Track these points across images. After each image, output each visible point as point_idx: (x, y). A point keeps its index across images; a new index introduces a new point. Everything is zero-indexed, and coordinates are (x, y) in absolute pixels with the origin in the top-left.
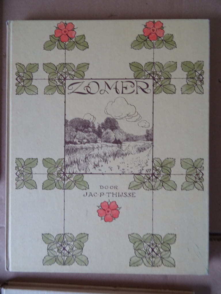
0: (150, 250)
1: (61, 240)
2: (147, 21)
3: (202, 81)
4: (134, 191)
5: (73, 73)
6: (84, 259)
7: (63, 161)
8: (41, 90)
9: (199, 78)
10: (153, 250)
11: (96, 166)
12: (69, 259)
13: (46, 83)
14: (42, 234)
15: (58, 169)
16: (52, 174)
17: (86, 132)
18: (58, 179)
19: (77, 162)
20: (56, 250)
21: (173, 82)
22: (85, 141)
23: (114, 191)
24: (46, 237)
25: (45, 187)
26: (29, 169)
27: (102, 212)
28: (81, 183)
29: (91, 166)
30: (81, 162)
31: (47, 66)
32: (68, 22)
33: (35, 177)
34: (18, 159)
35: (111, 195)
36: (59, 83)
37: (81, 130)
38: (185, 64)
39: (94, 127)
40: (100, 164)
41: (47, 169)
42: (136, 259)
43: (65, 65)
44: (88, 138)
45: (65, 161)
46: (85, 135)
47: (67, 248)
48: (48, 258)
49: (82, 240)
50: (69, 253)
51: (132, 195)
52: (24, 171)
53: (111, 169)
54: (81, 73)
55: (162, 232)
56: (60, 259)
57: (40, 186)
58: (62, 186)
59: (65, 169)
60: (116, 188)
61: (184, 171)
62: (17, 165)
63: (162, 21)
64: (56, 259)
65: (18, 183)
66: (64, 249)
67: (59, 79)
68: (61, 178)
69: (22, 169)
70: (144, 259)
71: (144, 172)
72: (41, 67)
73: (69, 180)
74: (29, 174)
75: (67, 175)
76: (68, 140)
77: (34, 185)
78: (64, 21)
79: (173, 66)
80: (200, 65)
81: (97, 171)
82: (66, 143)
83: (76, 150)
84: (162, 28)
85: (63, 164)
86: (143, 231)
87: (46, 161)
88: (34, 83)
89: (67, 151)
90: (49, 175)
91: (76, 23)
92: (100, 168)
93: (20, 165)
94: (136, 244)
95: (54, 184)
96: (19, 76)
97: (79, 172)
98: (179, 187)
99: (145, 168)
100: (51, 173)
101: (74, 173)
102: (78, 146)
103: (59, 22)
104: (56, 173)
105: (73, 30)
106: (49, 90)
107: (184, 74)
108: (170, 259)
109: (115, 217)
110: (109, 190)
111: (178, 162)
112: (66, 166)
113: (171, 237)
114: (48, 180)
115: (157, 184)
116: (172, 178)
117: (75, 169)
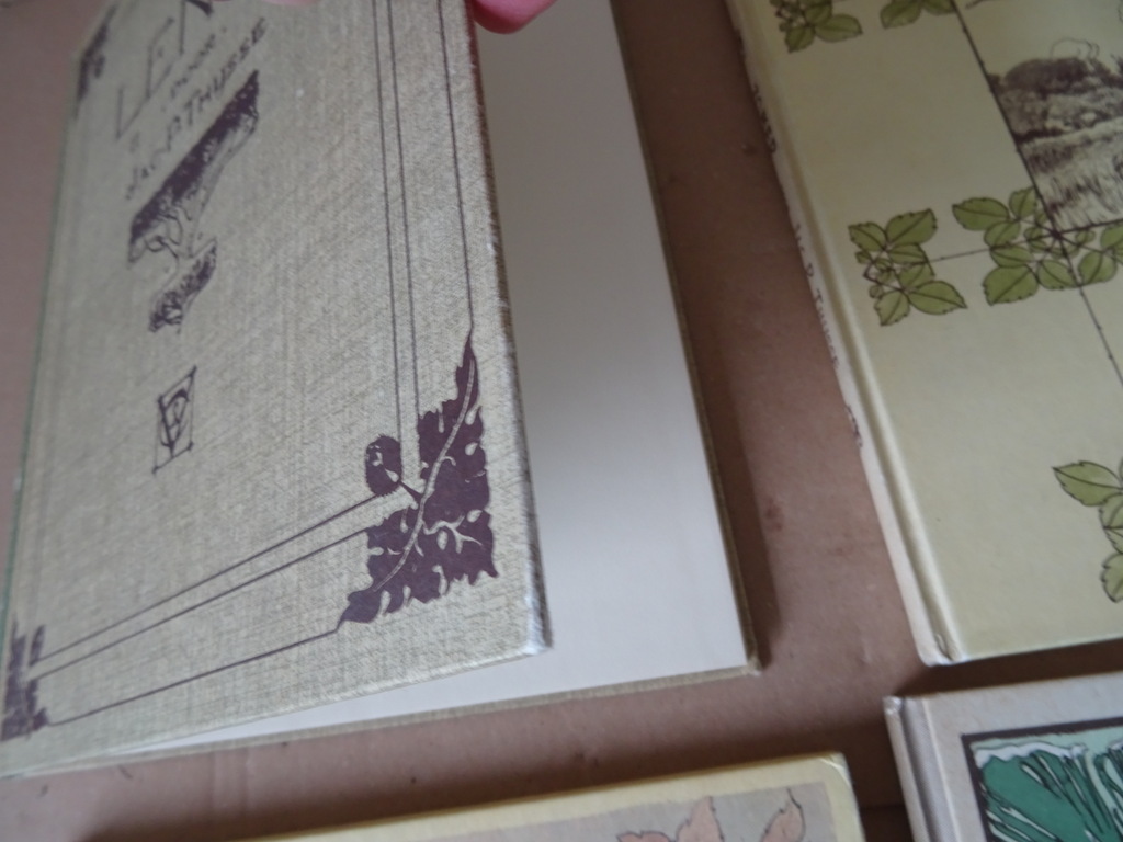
7: (1032, 195)
8: (870, 21)
14: (1057, 470)
15: (1025, 225)
16: (1008, 245)
17: (1081, 91)
18: (1038, 256)
19: (1091, 187)
22: (1090, 117)
24: (1075, 479)
25: (997, 294)
26: (912, 249)
30: (1107, 183)
33: (942, 271)
34: (857, 228)
37: (1060, 91)
39: (1101, 71)
41: (979, 235)
44: (1101, 105)
45: (1039, 196)
46: (1083, 100)
52: (892, 261)
57: (974, 296)
58: (1065, 276)
59: (1052, 219)
62: (860, 246)
65: (886, 304)
68: (1048, 250)
69: (885, 255)
73: (1083, 252)
74: (914, 264)
75: (1070, 236)
76: (1022, 128)
77: (951, 296)
82: (1019, 139)
83: (1068, 153)
85: (1035, 205)
87: (968, 212)
88: (839, 9)
89: (1034, 164)
90: (998, 251)
93: (868, 243)
95: (1030, 278)
96: (784, 5)
97: (1109, 217)
100: (1000, 243)
101: (1093, 225)
102: (1072, 137)
104: (1021, 238)
112: (1052, 209)
114: (1002, 270)
117: (1090, 210)
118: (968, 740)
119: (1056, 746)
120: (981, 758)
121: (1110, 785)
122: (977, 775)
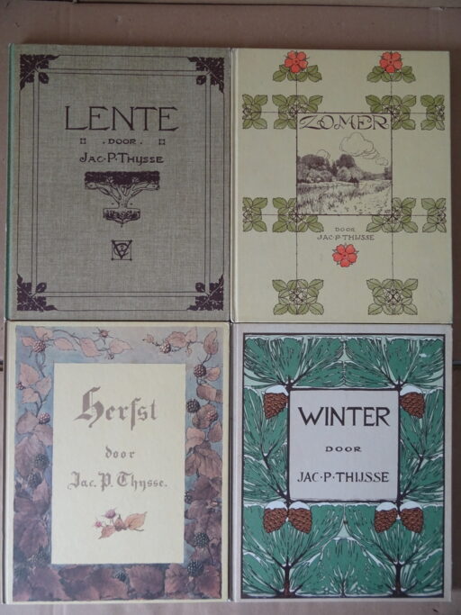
0: (391, 296)
1: (294, 287)
2: (384, 52)
3: (442, 116)
4: (372, 234)
5: (305, 106)
6: (318, 307)
7: (295, 201)
8: (271, 124)
9: (439, 113)
10: (393, 296)
11: (331, 206)
12: (303, 307)
13: (276, 117)
14: (273, 281)
15: (290, 210)
16: (283, 215)
17: (320, 170)
18: (290, 220)
19: (310, 202)
20: (288, 298)
21: (412, 117)
22: (319, 179)
23: (351, 233)
24: (277, 284)
25: (275, 230)
26: (259, 210)
27: (338, 256)
28: (315, 225)
29: (325, 207)
30: (315, 202)
31: (276, 98)
32: (299, 51)
33: (264, 219)
34: (245, 199)
35: (347, 238)
36: (289, 117)
37: (315, 168)
38: (425, 99)
39: (328, 164)
40: (336, 204)
41: (277, 210)
42: (375, 307)
43: (296, 97)
44: (323, 176)
45: (297, 201)
46: (319, 173)
47: (300, 296)
48: (279, 307)
49: (316, 286)
50: (302, 300)
51: (370, 238)
52: (252, 212)
53: (347, 209)
54: (315, 107)
55: (402, 276)
56: (293, 308)
57: (270, 228)
58: (294, 228)
59: (297, 210)
60: (353, 230)
61: (425, 212)
62: (244, 205)
63: (400, 52)
64: (288, 308)
65: (246, 225)
66: (297, 296)
67: (290, 113)
68: (293, 219)
69: (250, 210)
70: (384, 307)
71: (383, 213)
72: (270, 99)
73: (301, 222)
74: (258, 214)
75: (300, 216)
76: (300, 178)
77: (264, 227)
78: (295, 50)
79: (413, 100)
80: (441, 99)
81: (331, 212)
82: (298, 181)
83: (309, 190)
84: (400, 60)
85: (295, 204)
86: (382, 276)
87: (277, 201)
88: (263, 116)
89: (300, 191)
90: (280, 216)
91: (308, 52)
92: (336, 209)
93: (247, 204)
94: (375, 291)
95: (286, 227)
96: (246, 108)
97: (312, 213)
98: (420, 230)
99: (385, 209)
101: (307, 214)
102: (312, 185)
103: (289, 51)
104: (288, 213)
105: (305, 59)
106: (280, 123)
107: (424, 109)
108: (412, 306)
109: (352, 262)
110: (346, 233)
111: (419, 202)
112: (298, 207)
113: (412, 282)
114: (279, 222)
115: (397, 225)
116: (413, 219)
117: (308, 209)
118: (245, 334)
119: (263, 337)
120: (247, 338)
121: (272, 347)
122: (245, 342)
